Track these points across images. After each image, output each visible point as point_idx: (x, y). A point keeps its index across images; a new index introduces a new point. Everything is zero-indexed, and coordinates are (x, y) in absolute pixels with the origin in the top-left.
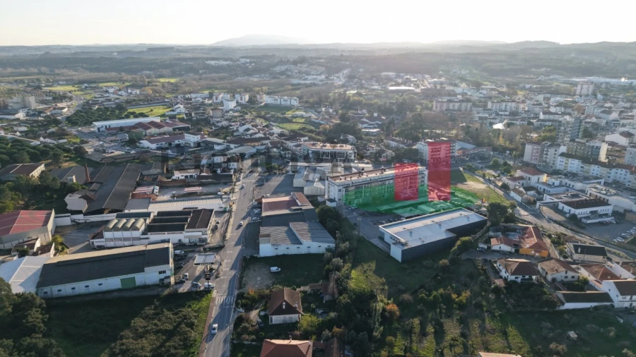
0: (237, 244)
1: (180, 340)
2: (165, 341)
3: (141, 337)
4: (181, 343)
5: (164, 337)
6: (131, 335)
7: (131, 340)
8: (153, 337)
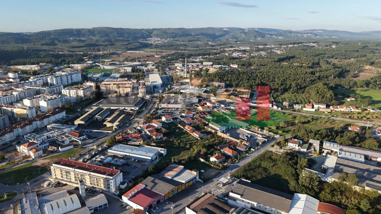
3: (260, 173)
4: (251, 167)
5: (254, 170)
6: (263, 175)
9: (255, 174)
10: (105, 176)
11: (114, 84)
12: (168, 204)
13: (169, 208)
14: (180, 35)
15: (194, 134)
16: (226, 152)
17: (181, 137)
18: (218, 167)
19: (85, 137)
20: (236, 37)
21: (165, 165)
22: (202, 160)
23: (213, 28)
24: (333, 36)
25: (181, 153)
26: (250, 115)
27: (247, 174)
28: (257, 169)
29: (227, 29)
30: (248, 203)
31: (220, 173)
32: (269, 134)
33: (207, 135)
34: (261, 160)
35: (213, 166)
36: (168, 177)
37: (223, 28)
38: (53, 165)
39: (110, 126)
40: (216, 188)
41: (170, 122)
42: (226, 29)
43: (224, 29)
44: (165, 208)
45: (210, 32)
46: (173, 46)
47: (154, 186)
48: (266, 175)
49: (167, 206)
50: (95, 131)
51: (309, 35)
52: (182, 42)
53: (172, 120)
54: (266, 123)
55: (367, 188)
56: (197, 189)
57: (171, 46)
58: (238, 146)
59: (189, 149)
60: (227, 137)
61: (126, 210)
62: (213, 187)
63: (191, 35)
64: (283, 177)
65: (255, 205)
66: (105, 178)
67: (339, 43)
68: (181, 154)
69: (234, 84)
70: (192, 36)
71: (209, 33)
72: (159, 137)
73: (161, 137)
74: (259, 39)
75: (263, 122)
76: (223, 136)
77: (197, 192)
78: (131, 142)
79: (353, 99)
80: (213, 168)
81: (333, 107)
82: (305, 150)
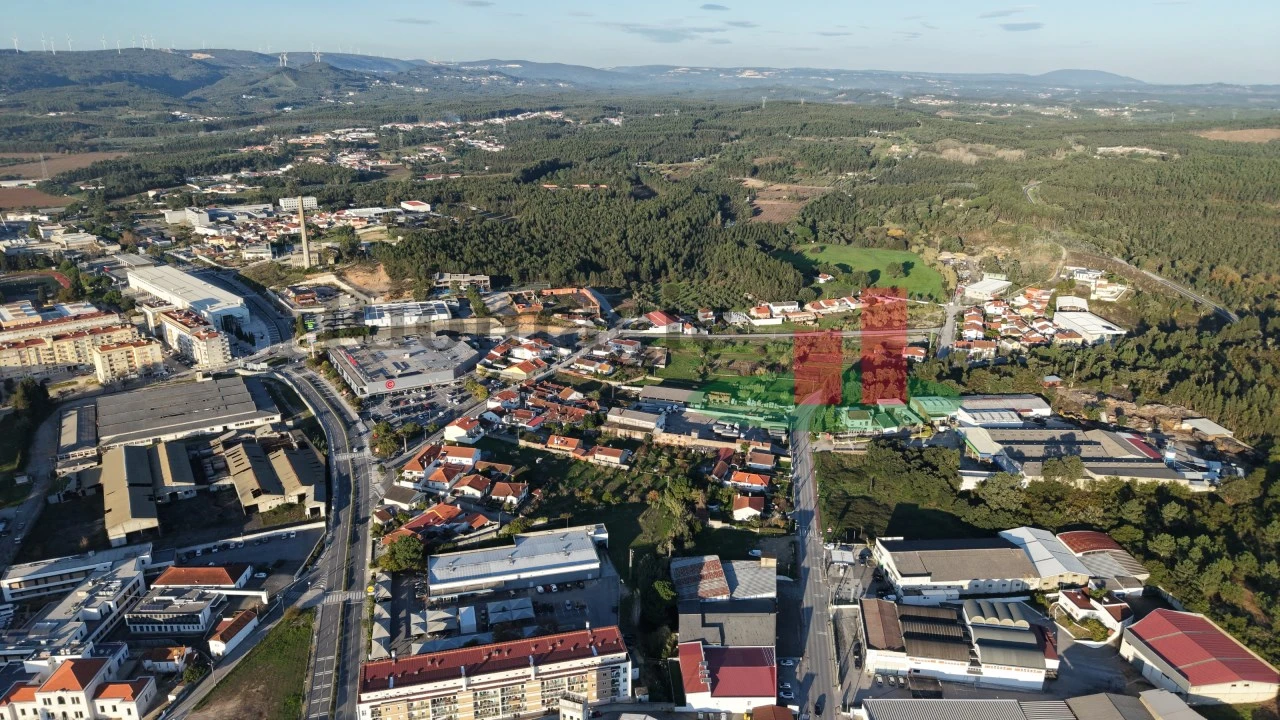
10: (597, 660)
11: (56, 338)
12: (795, 666)
13: (807, 674)
14: (14, 81)
15: (597, 456)
16: (742, 484)
17: (574, 479)
18: (775, 531)
19: (249, 572)
20: (266, 90)
22: (717, 525)
23: (149, 50)
24: (560, 81)
28: (852, 505)
29: (208, 56)
30: (949, 587)
31: (794, 543)
33: (634, 451)
35: (758, 531)
36: (719, 598)
37: (191, 52)
38: (364, 697)
39: (274, 506)
40: (837, 584)
41: (478, 437)
42: (202, 56)
43: (195, 56)
44: (800, 677)
45: (146, 68)
46: (28, 130)
47: (722, 635)
49: (797, 670)
50: (239, 539)
51: (495, 77)
52: (50, 110)
53: (482, 430)
54: (726, 380)
55: (1098, 478)
57: (19, 130)
58: (751, 460)
60: (694, 443)
62: (826, 582)
63: (65, 81)
65: (966, 588)
66: (600, 665)
67: (620, 110)
69: (513, 273)
70: (74, 83)
71: (146, 73)
73: (525, 493)
74: (351, 94)
75: (713, 377)
76: (675, 443)
77: (810, 610)
78: (460, 537)
79: (830, 277)
80: (761, 536)
81: (813, 306)
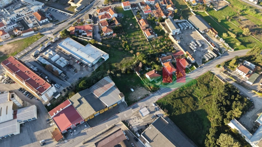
0: (117, 117)
1: (181, 94)
2: (184, 97)
3: (187, 105)
4: (182, 93)
5: (183, 99)
6: (189, 108)
7: (190, 107)
8: (185, 102)
9: (181, 105)
12: (86, 128)
13: (85, 132)
15: (145, 33)
16: (165, 67)
17: (132, 35)
19: (47, 20)
21: (100, 77)
25: (122, 59)
26: (216, 10)
27: (173, 103)
28: (186, 98)
31: (148, 95)
32: (224, 45)
33: (158, 36)
34: (197, 85)
36: (96, 96)
39: (74, 6)
40: (136, 117)
41: (128, 10)
44: (82, 131)
47: (79, 106)
48: (191, 110)
50: (60, 11)
53: (130, 8)
54: (229, 25)
56: (119, 113)
59: (132, 55)
60: (176, 44)
61: (50, 126)
62: (134, 113)
64: (208, 117)
68: (122, 61)
72: (109, 34)
73: (111, 33)
75: (227, 22)
76: (173, 41)
78: (81, 36)
80: (144, 87)
82: (251, 84)
